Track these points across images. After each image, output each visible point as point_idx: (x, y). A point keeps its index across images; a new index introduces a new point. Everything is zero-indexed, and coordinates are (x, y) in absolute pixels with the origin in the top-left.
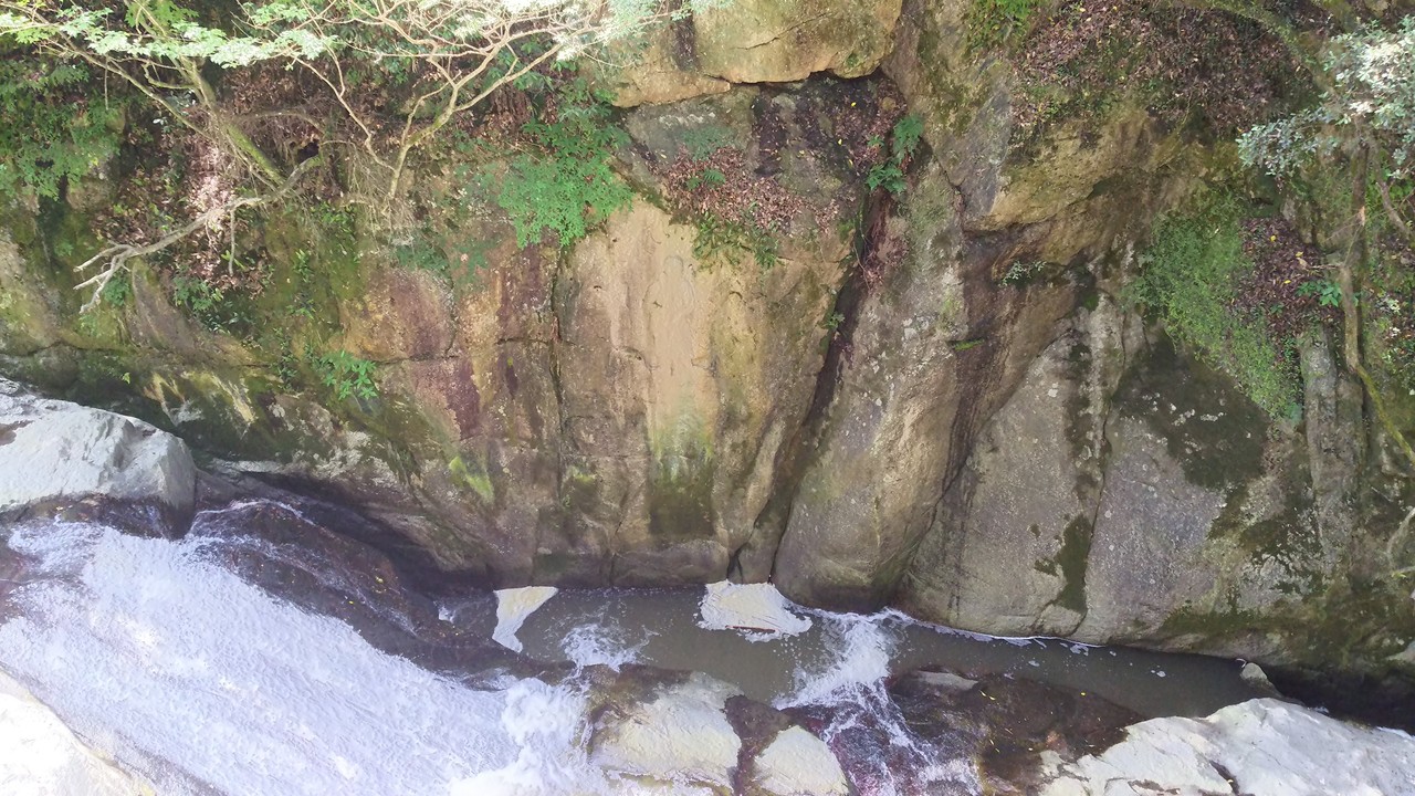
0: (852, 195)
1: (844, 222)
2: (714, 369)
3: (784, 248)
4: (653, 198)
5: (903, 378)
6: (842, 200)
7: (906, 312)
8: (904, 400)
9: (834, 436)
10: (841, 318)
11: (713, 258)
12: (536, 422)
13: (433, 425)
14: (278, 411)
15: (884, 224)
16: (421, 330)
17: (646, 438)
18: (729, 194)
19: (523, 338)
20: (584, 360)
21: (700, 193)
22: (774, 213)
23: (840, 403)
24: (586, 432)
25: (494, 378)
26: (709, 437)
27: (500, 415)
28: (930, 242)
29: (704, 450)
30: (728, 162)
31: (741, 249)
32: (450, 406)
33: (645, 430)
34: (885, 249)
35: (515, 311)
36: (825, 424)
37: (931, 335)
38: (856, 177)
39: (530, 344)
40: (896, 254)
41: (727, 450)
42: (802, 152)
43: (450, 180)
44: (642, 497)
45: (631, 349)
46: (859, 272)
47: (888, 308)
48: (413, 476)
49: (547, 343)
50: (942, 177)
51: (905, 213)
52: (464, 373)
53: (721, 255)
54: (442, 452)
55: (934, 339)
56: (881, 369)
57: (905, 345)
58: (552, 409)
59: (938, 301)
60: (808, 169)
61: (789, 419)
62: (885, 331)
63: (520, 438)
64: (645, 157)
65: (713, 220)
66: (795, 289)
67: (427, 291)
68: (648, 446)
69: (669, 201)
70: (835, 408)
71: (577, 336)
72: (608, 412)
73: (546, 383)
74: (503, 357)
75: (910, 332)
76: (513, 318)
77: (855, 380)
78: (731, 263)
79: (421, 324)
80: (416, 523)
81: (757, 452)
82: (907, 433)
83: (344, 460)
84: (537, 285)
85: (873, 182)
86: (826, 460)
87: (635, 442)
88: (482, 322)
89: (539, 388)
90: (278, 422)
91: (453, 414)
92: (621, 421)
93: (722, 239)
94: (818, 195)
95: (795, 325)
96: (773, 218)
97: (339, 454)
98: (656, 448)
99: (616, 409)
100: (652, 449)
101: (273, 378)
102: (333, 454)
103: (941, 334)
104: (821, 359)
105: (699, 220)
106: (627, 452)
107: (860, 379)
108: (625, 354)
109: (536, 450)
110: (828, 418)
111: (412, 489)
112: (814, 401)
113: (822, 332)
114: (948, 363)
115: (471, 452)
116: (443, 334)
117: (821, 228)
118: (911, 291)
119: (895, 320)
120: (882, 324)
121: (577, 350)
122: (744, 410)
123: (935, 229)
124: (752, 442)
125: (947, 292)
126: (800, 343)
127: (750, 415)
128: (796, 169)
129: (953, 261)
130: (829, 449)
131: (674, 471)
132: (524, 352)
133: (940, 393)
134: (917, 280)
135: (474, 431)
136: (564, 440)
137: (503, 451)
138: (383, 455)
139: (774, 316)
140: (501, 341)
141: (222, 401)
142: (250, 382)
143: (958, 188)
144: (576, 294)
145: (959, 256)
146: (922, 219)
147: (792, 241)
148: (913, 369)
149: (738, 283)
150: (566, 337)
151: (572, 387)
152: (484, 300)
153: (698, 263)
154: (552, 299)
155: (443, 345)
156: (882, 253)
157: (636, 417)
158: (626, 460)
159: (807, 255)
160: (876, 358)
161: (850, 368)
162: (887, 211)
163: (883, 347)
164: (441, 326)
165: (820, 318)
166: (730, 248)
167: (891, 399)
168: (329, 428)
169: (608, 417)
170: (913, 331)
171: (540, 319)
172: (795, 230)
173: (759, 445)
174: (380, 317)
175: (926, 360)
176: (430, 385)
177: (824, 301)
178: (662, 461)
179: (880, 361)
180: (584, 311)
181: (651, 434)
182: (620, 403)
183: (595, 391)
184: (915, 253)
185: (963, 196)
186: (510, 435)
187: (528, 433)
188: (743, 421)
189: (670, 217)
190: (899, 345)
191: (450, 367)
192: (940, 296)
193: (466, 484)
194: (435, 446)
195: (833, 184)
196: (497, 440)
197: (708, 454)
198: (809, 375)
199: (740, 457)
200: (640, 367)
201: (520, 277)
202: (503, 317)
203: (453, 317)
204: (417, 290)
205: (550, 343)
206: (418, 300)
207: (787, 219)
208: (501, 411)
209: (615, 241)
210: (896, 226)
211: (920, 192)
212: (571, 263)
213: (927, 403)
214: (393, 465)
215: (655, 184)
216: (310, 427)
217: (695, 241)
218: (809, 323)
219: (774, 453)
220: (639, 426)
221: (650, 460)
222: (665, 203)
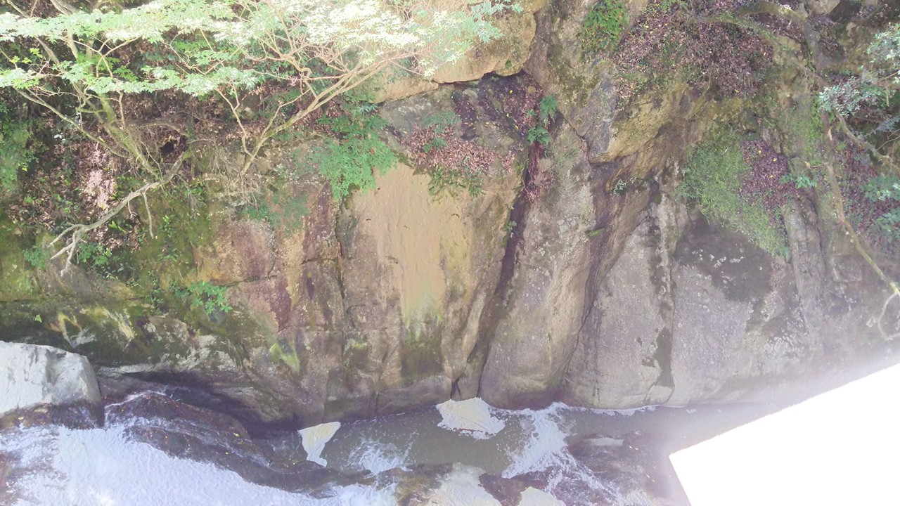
1: (518, 164)
2: (443, 265)
3: (486, 183)
4: (403, 159)
5: (562, 257)
7: (559, 215)
8: (563, 271)
9: (518, 298)
10: (515, 224)
11: (441, 194)
12: (327, 313)
13: (260, 324)
14: (151, 328)
15: (536, 164)
16: (252, 261)
17: (400, 314)
18: (449, 153)
19: (318, 258)
20: (360, 268)
21: (431, 153)
22: (478, 162)
23: (519, 277)
24: (361, 315)
25: (300, 287)
26: (439, 309)
27: (303, 311)
28: (569, 172)
29: (436, 317)
31: (459, 187)
32: (272, 310)
33: (399, 309)
34: (538, 179)
35: (313, 242)
36: (510, 291)
37: (577, 228)
38: (521, 136)
39: (322, 262)
40: (547, 181)
41: (451, 315)
42: (488, 123)
43: (271, 159)
44: (397, 353)
45: (390, 258)
46: (524, 194)
47: (546, 214)
48: (245, 360)
49: (334, 260)
50: (572, 132)
51: (550, 155)
52: (281, 287)
53: (446, 192)
54: (266, 341)
55: (578, 231)
56: (547, 253)
57: (561, 236)
58: (338, 303)
59: (579, 207)
60: (493, 134)
61: (488, 290)
62: (546, 229)
63: (318, 325)
64: (394, 134)
65: (441, 170)
66: (489, 208)
67: (256, 234)
68: (401, 320)
69: (412, 160)
70: (516, 280)
71: (355, 253)
73: (334, 286)
74: (305, 272)
75: (563, 228)
76: (311, 246)
77: (528, 261)
78: (452, 196)
79: (253, 257)
80: (247, 393)
81: (469, 314)
82: (564, 289)
83: (197, 356)
84: (326, 223)
85: (532, 139)
86: (513, 314)
87: (392, 318)
88: (293, 251)
89: (329, 291)
90: (150, 336)
91: (274, 314)
92: (384, 305)
93: (447, 182)
94: (502, 149)
95: (489, 231)
96: (478, 166)
97: (194, 352)
98: (406, 320)
99: (381, 298)
100: (404, 321)
102: (190, 353)
103: (582, 228)
104: (504, 251)
105: (432, 171)
106: (387, 325)
107: (532, 260)
108: (387, 262)
109: (328, 332)
110: (512, 287)
111: (244, 369)
112: (502, 277)
113: (503, 234)
114: (586, 244)
115: (285, 339)
116: (267, 261)
117: (506, 169)
118: (560, 203)
119: (552, 221)
120: (543, 225)
121: (355, 263)
122: (461, 289)
123: (571, 164)
124: (465, 308)
125: (584, 202)
126: (492, 242)
127: (465, 291)
128: (486, 134)
129: (586, 182)
130: (515, 307)
131: (418, 334)
132: (318, 267)
133: (582, 263)
134: (563, 196)
135: (287, 325)
136: (346, 322)
137: (306, 335)
138: (225, 349)
139: (477, 227)
140: (304, 262)
143: (583, 137)
144: (354, 225)
145: (590, 179)
146: (562, 158)
147: (490, 179)
148: (567, 251)
149: (457, 208)
150: (348, 255)
151: (351, 286)
153: (431, 198)
154: (336, 230)
155: (267, 269)
156: (537, 182)
157: (393, 302)
159: (497, 187)
160: (542, 246)
161: (524, 254)
162: (537, 155)
163: (546, 239)
164: (266, 257)
165: (501, 226)
166: (452, 186)
167: (555, 270)
168: (186, 335)
169: (375, 303)
170: (566, 227)
171: (329, 245)
172: (492, 172)
173: (469, 310)
174: (224, 255)
175: (574, 244)
176: (259, 297)
177: (506, 214)
178: (410, 328)
179: (545, 248)
180: (360, 236)
181: (403, 312)
182: (384, 294)
183: (367, 287)
184: (560, 179)
185: (588, 143)
186: (311, 324)
187: (322, 321)
188: (461, 296)
189: (413, 171)
190: (557, 237)
191: (272, 283)
192: (580, 204)
193: (282, 361)
194: (260, 338)
195: (508, 141)
196: (303, 329)
197: (439, 319)
198: (497, 262)
199: (458, 319)
200: (397, 268)
201: (317, 218)
202: (306, 247)
203: (274, 250)
204: (250, 234)
205: (336, 260)
206: (250, 241)
207: (486, 165)
208: (304, 308)
209: (378, 189)
210: (545, 164)
211: (558, 142)
212: (350, 206)
213: (575, 270)
214: (232, 355)
216: (174, 336)
217: (430, 184)
218: (496, 229)
219: (480, 313)
220: (396, 307)
221: (402, 328)
222: (410, 162)
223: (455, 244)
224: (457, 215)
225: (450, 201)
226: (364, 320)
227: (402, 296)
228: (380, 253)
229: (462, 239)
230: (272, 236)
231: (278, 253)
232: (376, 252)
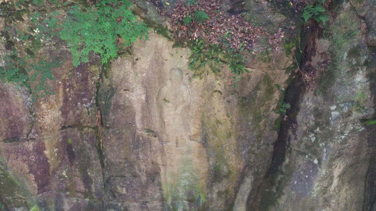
0: (293, 25)
1: (288, 42)
2: (205, 142)
3: (249, 60)
4: (162, 31)
5: (331, 145)
6: (286, 28)
7: (332, 101)
8: (332, 160)
9: (286, 185)
10: (288, 106)
11: (202, 69)
12: (87, 181)
13: (19, 184)
15: (314, 43)
16: (10, 122)
17: (161, 190)
18: (212, 27)
19: (78, 125)
20: (118, 139)
21: (192, 27)
22: (241, 38)
23: (290, 162)
24: (121, 186)
25: (59, 152)
26: (202, 188)
27: (63, 177)
28: (346, 54)
29: (200, 196)
30: (210, 6)
31: (220, 62)
32: (30, 172)
33: (160, 184)
34: (316, 60)
35: (72, 108)
36: (280, 177)
37: (350, 115)
38: (295, 13)
39: (82, 129)
40: (324, 62)
41: (215, 196)
43: (28, 24)
45: (149, 131)
46: (299, 76)
47: (320, 98)
49: (94, 128)
50: (352, 12)
51: (329, 36)
52: (40, 150)
53: (207, 67)
54: (26, 202)
55: (351, 118)
56: (317, 139)
57: (332, 123)
58: (98, 171)
59: (353, 93)
60: (263, 9)
61: (256, 174)
62: (318, 114)
63: (78, 192)
64: (155, 4)
65: (202, 44)
66: (257, 88)
67: (14, 96)
68: (162, 195)
69: (172, 32)
70: (286, 166)
71: (113, 123)
72: (135, 173)
73: (93, 154)
74: (65, 138)
75: (335, 114)
76: (71, 112)
77: (299, 146)
78: (214, 72)
79: (11, 118)
81: (235, 197)
82: (336, 182)
84: (86, 90)
85: (307, 16)
86: (282, 200)
87: (153, 192)
88: (51, 115)
89: (89, 158)
91: (32, 177)
92: (144, 178)
93: (207, 56)
94: (271, 26)
95: (258, 111)
96: (241, 42)
98: (168, 195)
99: (140, 171)
100: (165, 196)
103: (356, 115)
104: (276, 134)
105: (192, 44)
106: (148, 199)
107: (302, 146)
108: (145, 134)
109: (87, 200)
110: (282, 173)
112: (272, 162)
113: (275, 116)
114: (362, 134)
115: (45, 202)
116: (25, 124)
117: (273, 47)
118: (334, 87)
119: (325, 107)
120: (316, 109)
121: (113, 132)
122: (225, 169)
123: (349, 46)
124: (232, 191)
125: (359, 87)
126: (261, 123)
127: (230, 172)
128: (255, 9)
129: (362, 66)
130: (283, 194)
132: (79, 134)
133: (357, 153)
134: (338, 80)
135: (46, 188)
136: (106, 192)
137: (66, 201)
139: (243, 106)
140: (64, 128)
143: (363, 18)
144: (112, 95)
145: (366, 63)
146: (340, 39)
147: (254, 56)
148: (339, 139)
149: (219, 84)
150: (106, 124)
151: (111, 156)
152: (52, 101)
153: (192, 72)
154: (96, 99)
155: (25, 131)
156: (314, 63)
157: (153, 176)
158: (148, 204)
159: (264, 65)
160: (313, 132)
161: (296, 139)
162: (316, 34)
163: (317, 124)
164: (24, 119)
165: (273, 107)
166: (213, 62)
167: (324, 159)
169: (135, 176)
170: (337, 113)
171: (89, 112)
172: (256, 49)
173: (236, 192)
175: (347, 133)
176: (17, 158)
177: (277, 95)
178: (172, 204)
179: (316, 134)
180: (117, 106)
181: (164, 187)
182: (143, 167)
183: (126, 159)
184: (336, 62)
185: (367, 24)
186: (70, 190)
187: (82, 188)
188: (225, 176)
189: (173, 43)
190: (328, 123)
191: (30, 146)
192: (354, 90)
194: (21, 198)
195: (280, 18)
196: (63, 194)
197: (203, 199)
198: (268, 145)
199: (224, 200)
200: (156, 142)
201: (75, 85)
202: (64, 113)
203: (31, 113)
204: (8, 96)
205: (96, 128)
206: (8, 102)
207: (250, 42)
208: (64, 174)
209: (137, 60)
210: (323, 44)
211: (338, 22)
212: (109, 75)
213: (348, 161)
215: (162, 21)
217: (190, 58)
218: (266, 111)
219: (246, 197)
220: (156, 182)
221: (163, 204)
222: (169, 34)
223: (218, 122)
224: (219, 92)
225: (211, 77)
226: (124, 191)
227: (162, 171)
228: (139, 125)
229: (225, 117)
230: (29, 99)
231: (35, 116)
232: (135, 123)
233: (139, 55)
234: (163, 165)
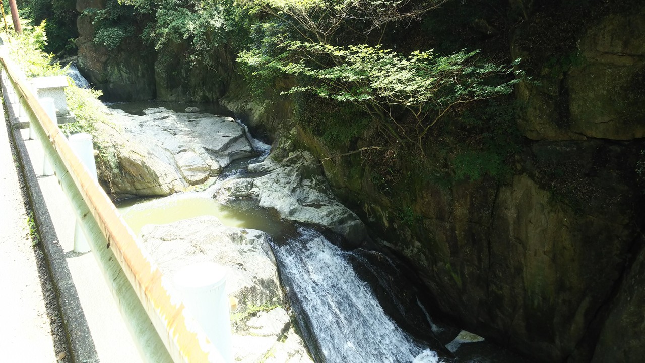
2: (554, 259)
4: (532, 177)
12: (480, 259)
13: (441, 247)
14: (395, 226)
16: (440, 208)
17: (523, 282)
18: (566, 181)
19: (479, 223)
20: (499, 238)
21: (552, 178)
24: (499, 271)
25: (464, 235)
26: (552, 292)
27: (467, 252)
32: (447, 241)
33: (523, 278)
35: (477, 211)
39: (481, 226)
41: (560, 301)
42: (612, 171)
44: (522, 310)
45: (517, 239)
48: (434, 266)
49: (487, 228)
52: (453, 230)
53: (559, 207)
54: (444, 260)
58: (487, 256)
63: (474, 264)
66: (599, 233)
67: (443, 194)
68: (524, 286)
71: (497, 227)
72: (508, 265)
73: (485, 244)
74: (470, 228)
78: (563, 211)
79: (440, 206)
84: (487, 203)
87: (518, 282)
88: (461, 211)
89: (482, 245)
90: (395, 229)
91: (448, 245)
93: (559, 199)
94: (613, 191)
97: (411, 248)
98: (528, 288)
99: (511, 264)
100: (526, 288)
101: (395, 213)
105: (551, 189)
106: (515, 286)
108: (514, 240)
109: (478, 272)
111: (433, 270)
115: (454, 264)
116: (447, 212)
117: (608, 205)
121: (497, 233)
122: (568, 284)
131: (536, 303)
132: (479, 229)
135: (455, 255)
136: (490, 271)
137: (466, 267)
139: (584, 242)
140: (470, 221)
141: (381, 218)
142: (389, 212)
144: (499, 209)
151: (495, 249)
152: (462, 202)
154: (492, 210)
155: (447, 216)
157: (519, 270)
158: (515, 289)
164: (446, 208)
166: (562, 204)
168: (410, 237)
169: (507, 267)
171: (486, 217)
173: (578, 305)
174: (427, 200)
176: (441, 231)
180: (500, 217)
181: (525, 281)
182: (512, 262)
183: (503, 253)
186: (470, 262)
187: (476, 263)
188: (568, 289)
189: (538, 186)
191: (448, 226)
193: (451, 276)
194: (442, 256)
196: (465, 263)
200: (519, 247)
201: (479, 198)
202: (470, 212)
203: (451, 206)
204: (440, 193)
206: (439, 197)
208: (467, 250)
212: (499, 197)
214: (427, 259)
215: (534, 170)
216: (404, 235)
220: (520, 275)
222: (536, 179)
223: (564, 248)
224: (567, 226)
225: (561, 215)
226: (501, 275)
227: (524, 269)
228: (512, 233)
229: (570, 246)
230: (450, 198)
231: (452, 209)
232: (509, 231)
233: (516, 188)
234: (525, 265)
